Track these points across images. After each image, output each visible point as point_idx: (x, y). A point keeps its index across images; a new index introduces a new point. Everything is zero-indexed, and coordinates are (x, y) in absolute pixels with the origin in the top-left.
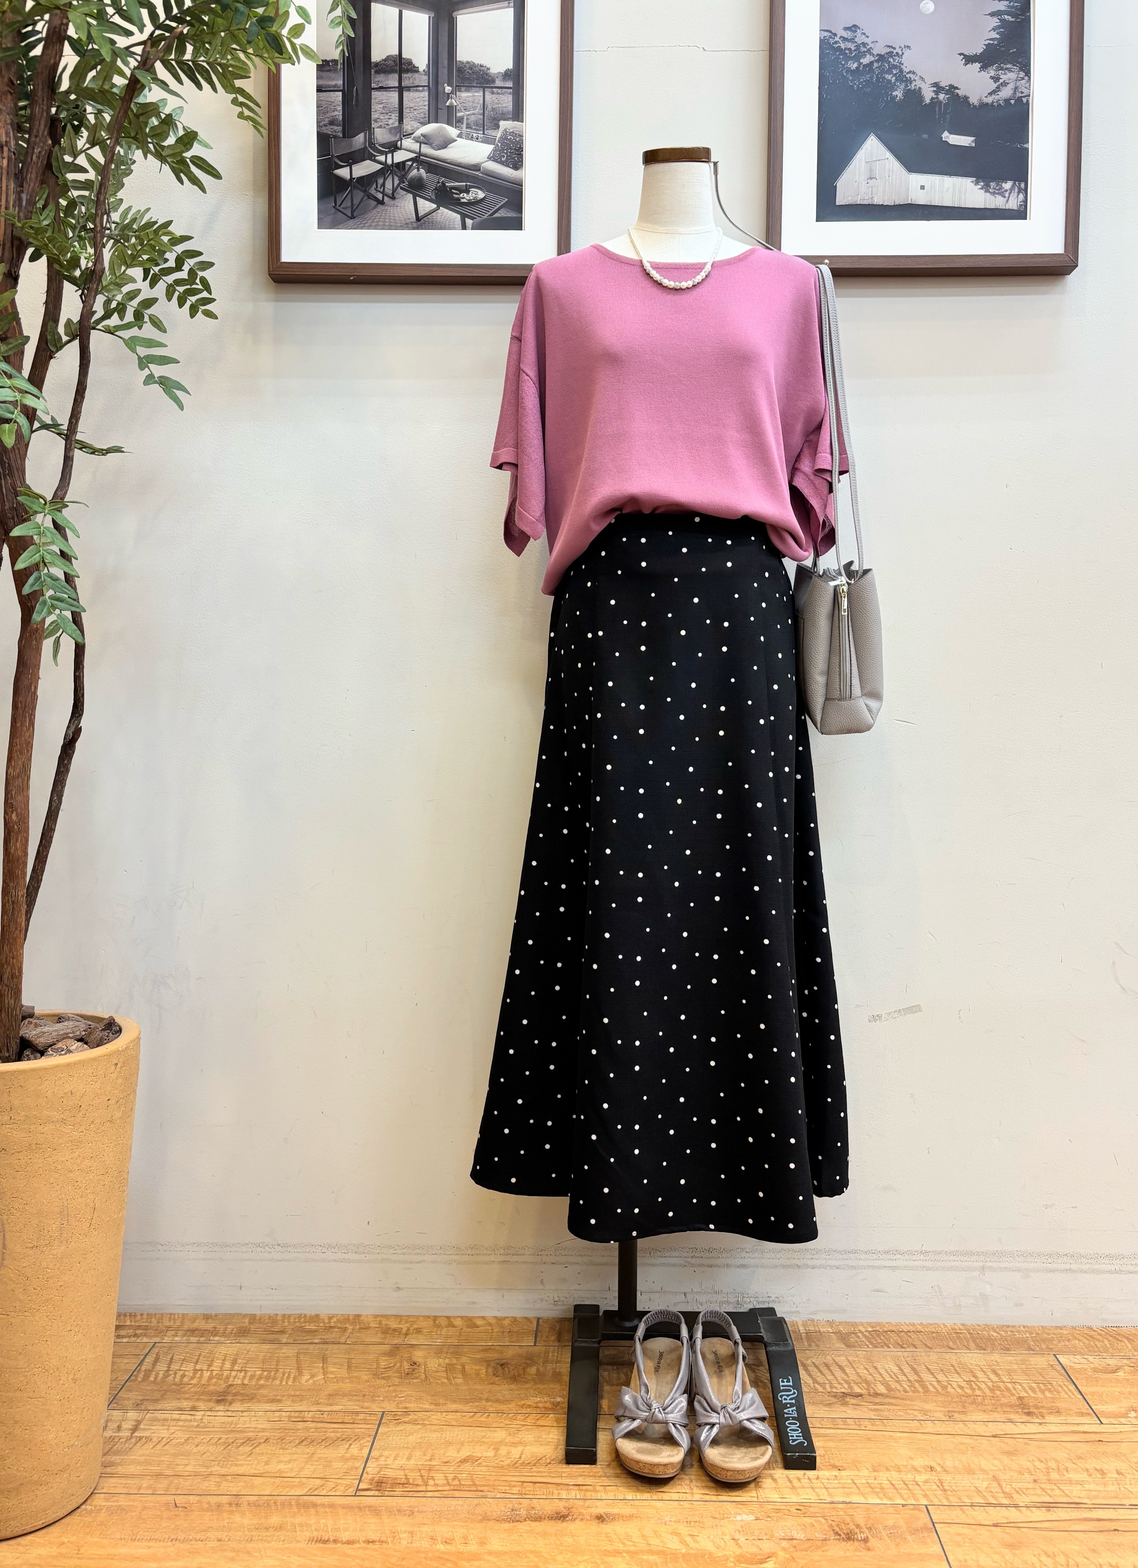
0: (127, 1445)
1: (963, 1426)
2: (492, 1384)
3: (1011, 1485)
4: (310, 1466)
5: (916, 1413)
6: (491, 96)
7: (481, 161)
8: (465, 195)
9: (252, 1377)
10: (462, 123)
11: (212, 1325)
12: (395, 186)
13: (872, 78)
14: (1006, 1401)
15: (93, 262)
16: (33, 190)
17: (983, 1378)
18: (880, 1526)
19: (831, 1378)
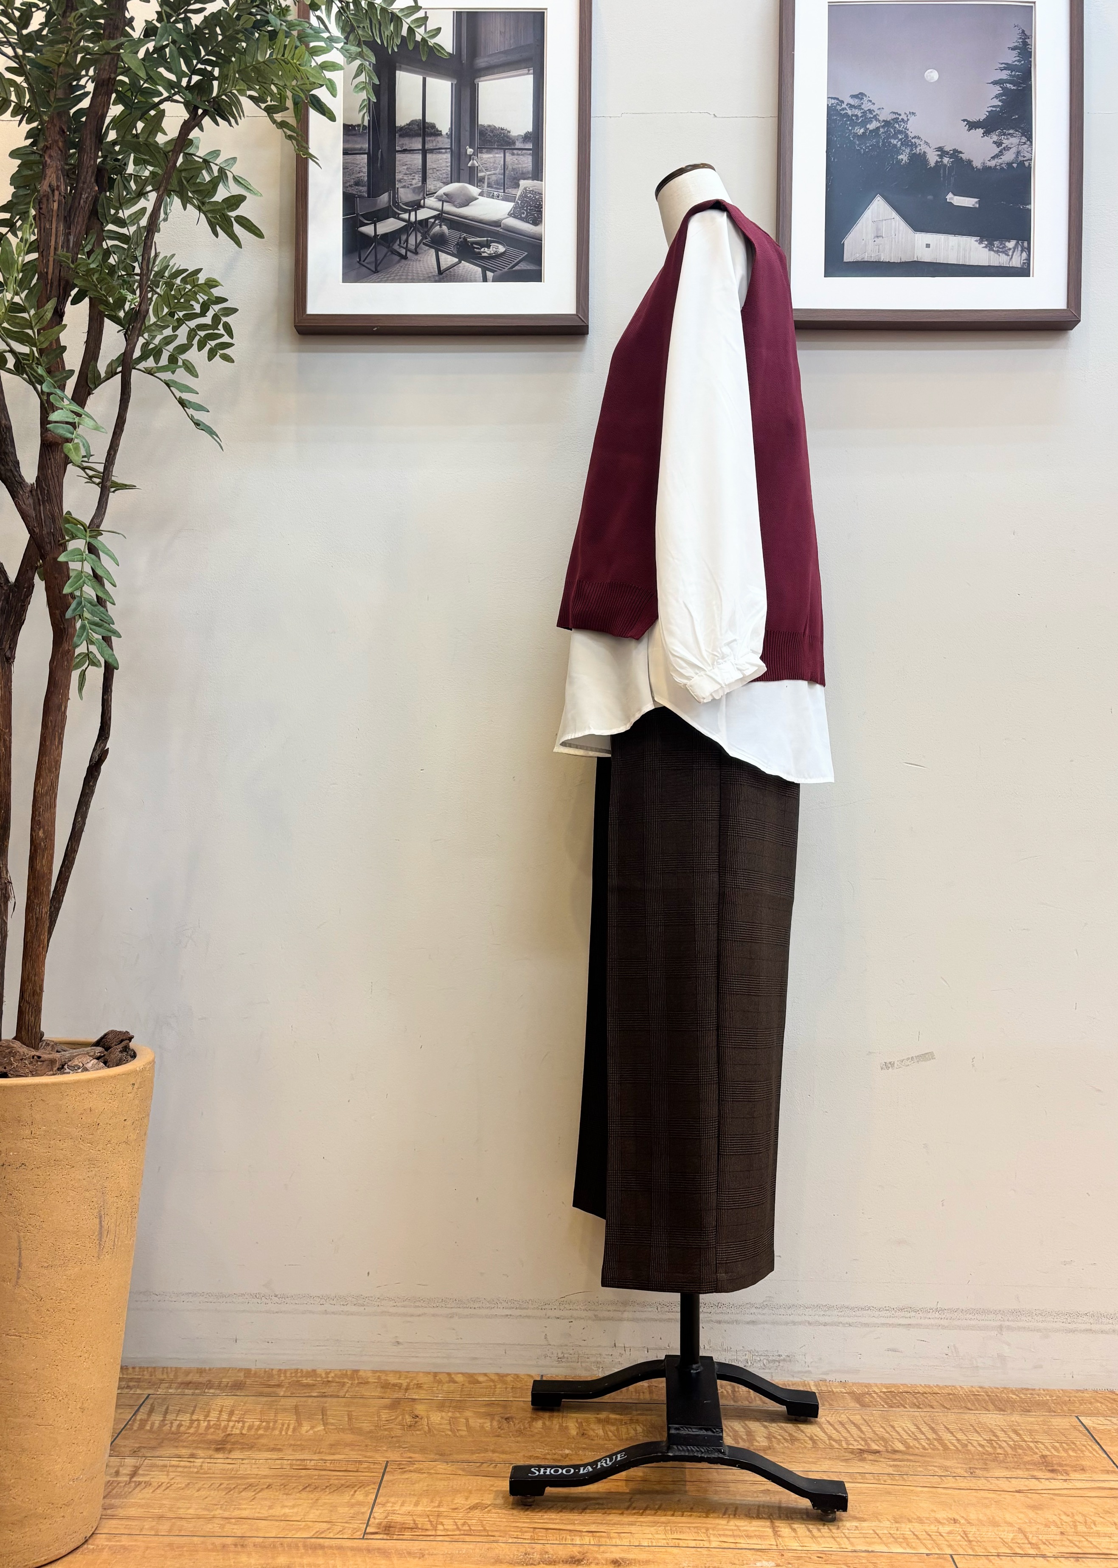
0: (126, 1489)
1: (986, 1482)
2: (498, 1436)
3: (1038, 1537)
4: (315, 1511)
5: (936, 1469)
6: (511, 157)
7: (502, 217)
8: (486, 249)
9: (250, 1428)
10: (484, 183)
11: (207, 1378)
12: (418, 242)
13: (878, 142)
14: (1029, 1459)
15: (137, 304)
16: (80, 233)
17: (1003, 1437)
19: (846, 1435)
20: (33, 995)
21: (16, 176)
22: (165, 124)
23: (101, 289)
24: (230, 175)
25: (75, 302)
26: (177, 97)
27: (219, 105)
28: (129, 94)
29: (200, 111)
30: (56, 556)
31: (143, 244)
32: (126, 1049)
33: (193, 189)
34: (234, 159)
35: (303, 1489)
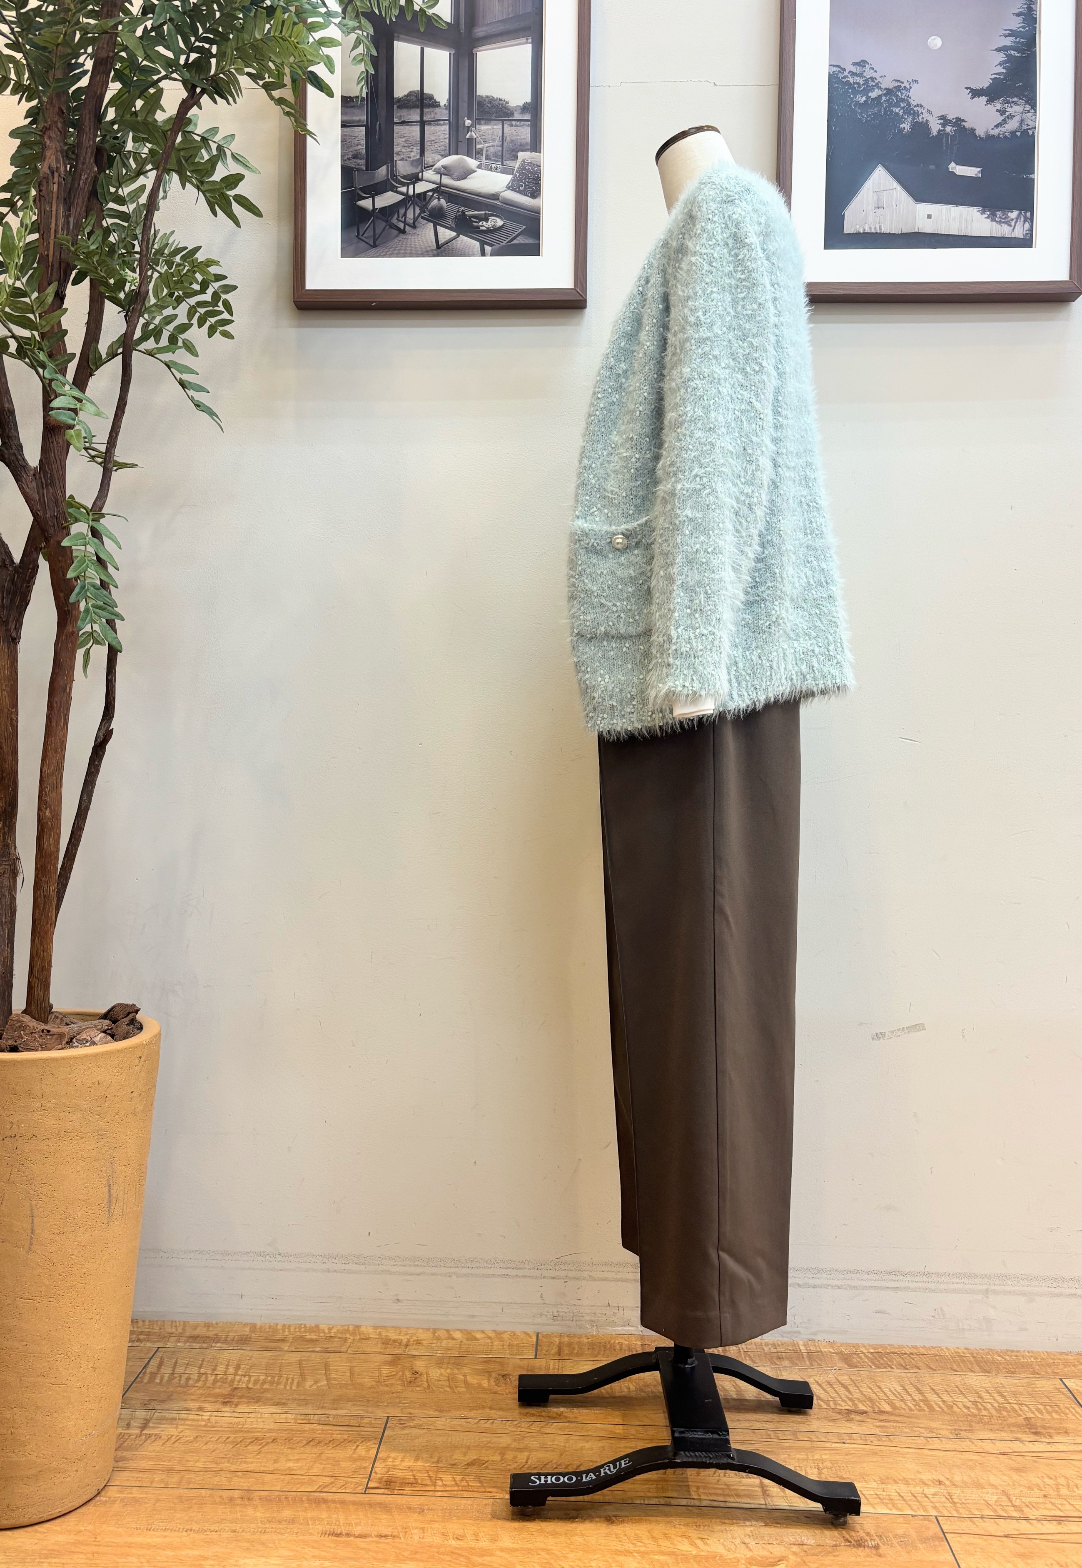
0: (137, 1442)
1: (971, 1443)
2: (495, 1393)
3: (1022, 1500)
4: (319, 1465)
5: (923, 1430)
6: (510, 128)
7: (500, 191)
8: (484, 223)
9: (256, 1382)
10: (482, 155)
11: (214, 1332)
12: (416, 215)
13: (880, 111)
14: (1013, 1421)
15: (137, 284)
16: (80, 214)
17: (988, 1399)
18: (890, 1535)
19: (834, 1395)
20: (42, 970)
21: (17, 155)
22: (163, 102)
23: (101, 271)
24: (228, 153)
25: (76, 282)
26: (174, 75)
27: (217, 84)
28: (127, 72)
29: (198, 90)
30: (59, 539)
31: (142, 223)
32: (133, 1021)
33: (192, 168)
34: (233, 136)
35: (307, 1444)
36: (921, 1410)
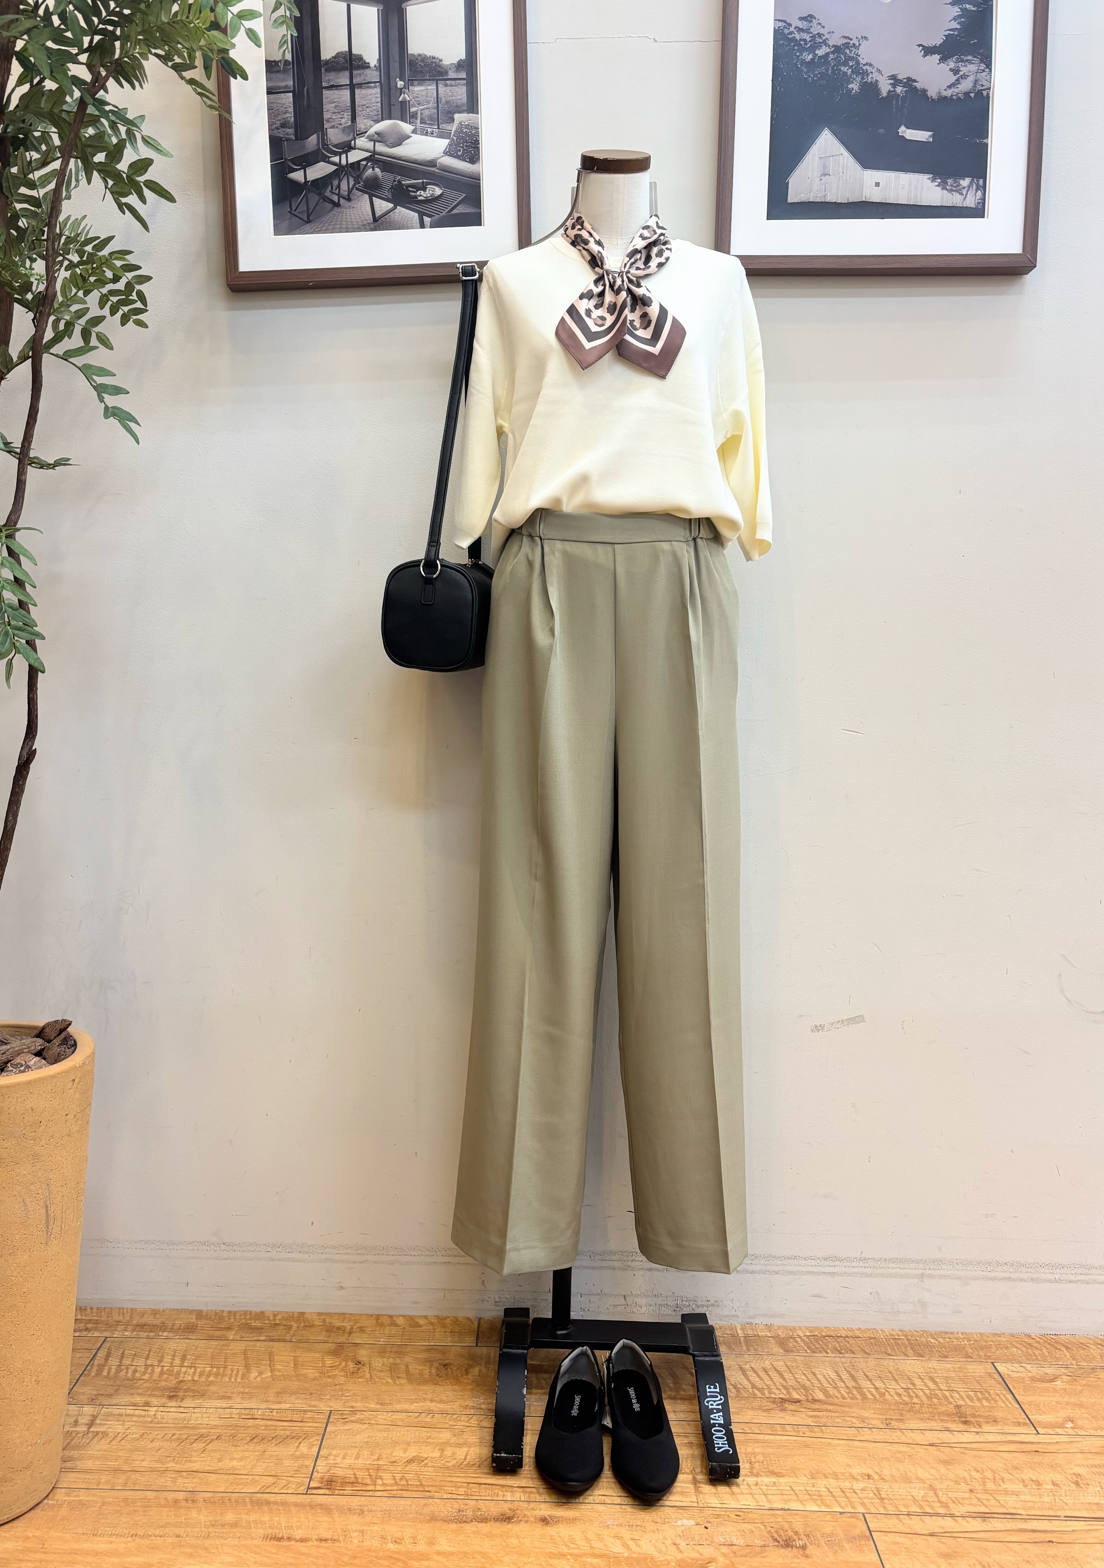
0: (84, 1440)
1: (900, 1434)
2: (435, 1384)
3: (947, 1495)
4: (262, 1464)
6: (444, 88)
7: (437, 157)
8: (422, 192)
9: (201, 1374)
10: (417, 119)
11: (161, 1319)
12: (350, 187)
13: (827, 70)
14: (943, 1409)
15: (44, 283)
17: (920, 1385)
18: (818, 1534)
19: (769, 1382)
24: (138, 134)
27: (122, 67)
29: (104, 73)
32: (66, 1040)
35: (252, 1440)
36: (853, 1398)
